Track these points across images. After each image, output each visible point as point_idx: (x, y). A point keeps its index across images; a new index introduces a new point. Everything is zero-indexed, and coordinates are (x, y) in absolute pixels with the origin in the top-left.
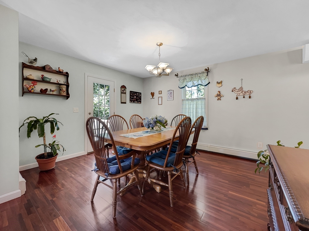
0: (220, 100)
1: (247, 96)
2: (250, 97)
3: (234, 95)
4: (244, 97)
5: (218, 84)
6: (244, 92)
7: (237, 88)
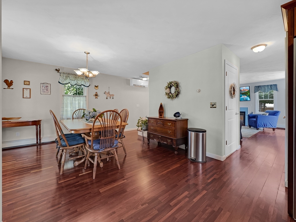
0: (97, 98)
1: (112, 98)
2: (113, 98)
3: (105, 96)
4: (110, 98)
5: (96, 87)
6: (110, 95)
7: (107, 92)
